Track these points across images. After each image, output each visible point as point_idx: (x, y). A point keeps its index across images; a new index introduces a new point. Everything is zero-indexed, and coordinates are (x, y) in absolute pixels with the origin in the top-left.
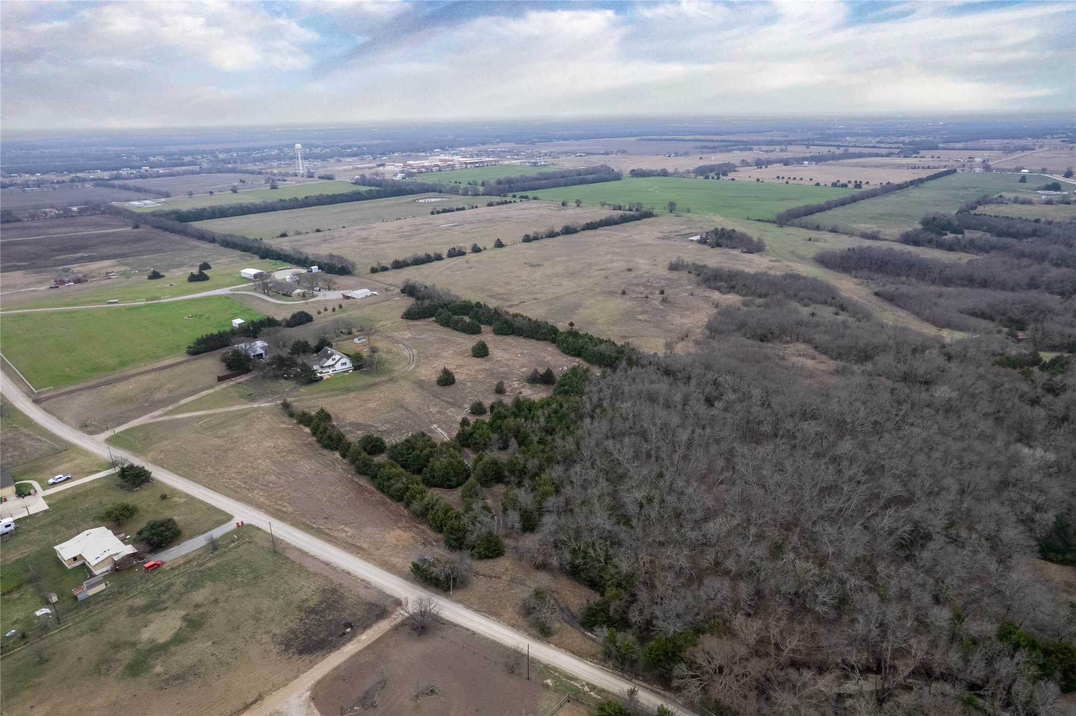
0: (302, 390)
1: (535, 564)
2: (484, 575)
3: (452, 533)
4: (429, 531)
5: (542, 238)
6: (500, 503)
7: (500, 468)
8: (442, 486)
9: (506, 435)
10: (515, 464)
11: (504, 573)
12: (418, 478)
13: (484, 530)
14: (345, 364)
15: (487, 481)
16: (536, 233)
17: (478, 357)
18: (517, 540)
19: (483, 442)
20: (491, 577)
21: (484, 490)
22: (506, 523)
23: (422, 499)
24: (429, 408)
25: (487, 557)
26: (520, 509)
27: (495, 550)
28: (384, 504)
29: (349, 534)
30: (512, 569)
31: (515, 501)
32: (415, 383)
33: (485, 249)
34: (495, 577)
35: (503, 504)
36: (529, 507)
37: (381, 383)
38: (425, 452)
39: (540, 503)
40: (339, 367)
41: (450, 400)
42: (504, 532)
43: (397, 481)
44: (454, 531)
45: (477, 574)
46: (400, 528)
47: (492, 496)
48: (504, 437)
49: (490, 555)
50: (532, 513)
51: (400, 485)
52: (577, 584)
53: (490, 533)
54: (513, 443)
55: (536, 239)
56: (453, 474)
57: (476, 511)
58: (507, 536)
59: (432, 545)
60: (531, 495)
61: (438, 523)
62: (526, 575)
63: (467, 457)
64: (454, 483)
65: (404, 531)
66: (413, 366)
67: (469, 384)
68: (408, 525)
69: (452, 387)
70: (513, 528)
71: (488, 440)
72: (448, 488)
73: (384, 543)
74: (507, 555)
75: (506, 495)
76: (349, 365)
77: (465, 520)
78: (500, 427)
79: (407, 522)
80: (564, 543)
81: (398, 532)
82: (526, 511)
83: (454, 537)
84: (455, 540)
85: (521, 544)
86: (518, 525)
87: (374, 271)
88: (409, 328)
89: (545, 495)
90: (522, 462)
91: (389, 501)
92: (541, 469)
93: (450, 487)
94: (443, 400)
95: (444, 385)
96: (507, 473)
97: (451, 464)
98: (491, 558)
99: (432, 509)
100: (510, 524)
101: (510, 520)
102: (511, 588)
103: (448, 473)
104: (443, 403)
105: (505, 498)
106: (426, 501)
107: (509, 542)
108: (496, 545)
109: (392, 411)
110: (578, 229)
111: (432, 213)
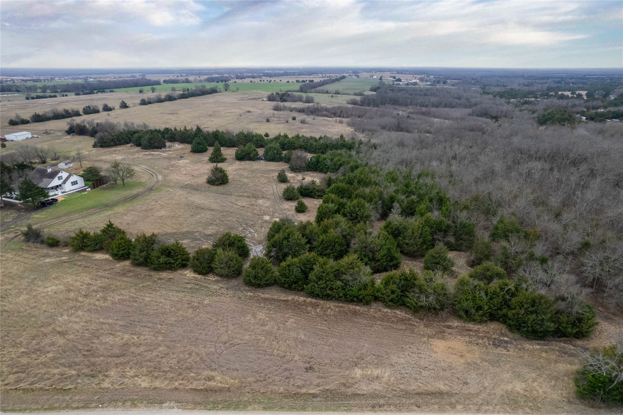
5: (154, 103)
14: (74, 183)
24: (234, 204)
33: (114, 109)
40: (68, 187)
41: (245, 194)
55: (150, 103)
59: (506, 341)
76: (81, 183)
87: (13, 123)
104: (242, 198)
111: (27, 98)
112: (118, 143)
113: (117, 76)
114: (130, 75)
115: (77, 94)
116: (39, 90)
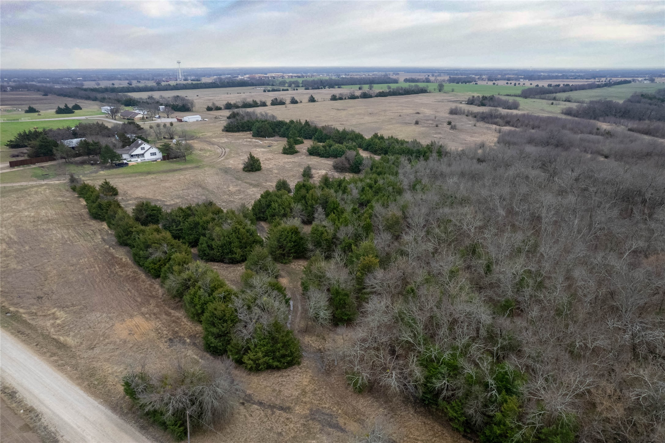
0: (102, 172)
1: (355, 384)
2: (260, 404)
3: (213, 325)
4: (185, 320)
5: (345, 99)
6: (300, 283)
7: (301, 239)
8: (222, 261)
9: (312, 206)
10: (322, 233)
11: (297, 401)
12: (194, 251)
13: (266, 320)
14: (154, 154)
15: (284, 255)
16: (341, 94)
17: (287, 154)
18: (324, 338)
19: (283, 212)
20: (272, 407)
21: (279, 266)
22: (305, 311)
23: (180, 272)
24: (228, 187)
25: (270, 368)
26: (328, 290)
27: (284, 356)
28: (135, 279)
29: (58, 322)
30: (313, 392)
31: (320, 279)
32: (221, 169)
33: (301, 102)
34: (282, 408)
35: (303, 284)
36: (343, 286)
37: (186, 169)
38: (204, 218)
39: (360, 281)
40: (148, 157)
41: (253, 182)
42: (302, 324)
43: (157, 249)
44: (216, 321)
45: (247, 400)
46: (143, 314)
47: (289, 273)
48: (309, 208)
49: (276, 364)
50: (346, 295)
51: (158, 255)
52: (437, 427)
53: (277, 327)
54: (319, 214)
55: (341, 99)
56: (237, 244)
57: (258, 290)
58: (306, 331)
59: (184, 343)
60: (346, 271)
61: (198, 307)
62: (338, 404)
63: (263, 230)
64: (237, 256)
65: (147, 319)
66: (222, 159)
67: (276, 171)
68: (156, 310)
69: (258, 173)
70: (316, 318)
71: (288, 210)
72: (229, 263)
73: (108, 337)
74: (305, 363)
75: (308, 271)
76: (159, 155)
77: (238, 303)
78: (304, 197)
79: (157, 306)
80: (409, 347)
81: (138, 320)
82: (337, 293)
83: (215, 330)
84: (218, 336)
85: (328, 345)
86: (325, 314)
87: (209, 109)
88: (226, 137)
89: (368, 269)
90: (331, 230)
91: (143, 276)
92: (357, 238)
93: (234, 262)
94: (246, 182)
95: (249, 171)
96: (310, 246)
97: (236, 230)
98: (278, 369)
99: (194, 286)
100: (311, 313)
101: (312, 304)
102: (309, 433)
103: (230, 243)
104: (244, 184)
105: (307, 275)
106: (185, 275)
107: (308, 340)
108: (286, 345)
109: (188, 189)
110: (373, 95)
111: (265, 91)
112: (241, 129)
113: (371, 74)
114: (383, 73)
115: (306, 89)
116: (287, 85)
